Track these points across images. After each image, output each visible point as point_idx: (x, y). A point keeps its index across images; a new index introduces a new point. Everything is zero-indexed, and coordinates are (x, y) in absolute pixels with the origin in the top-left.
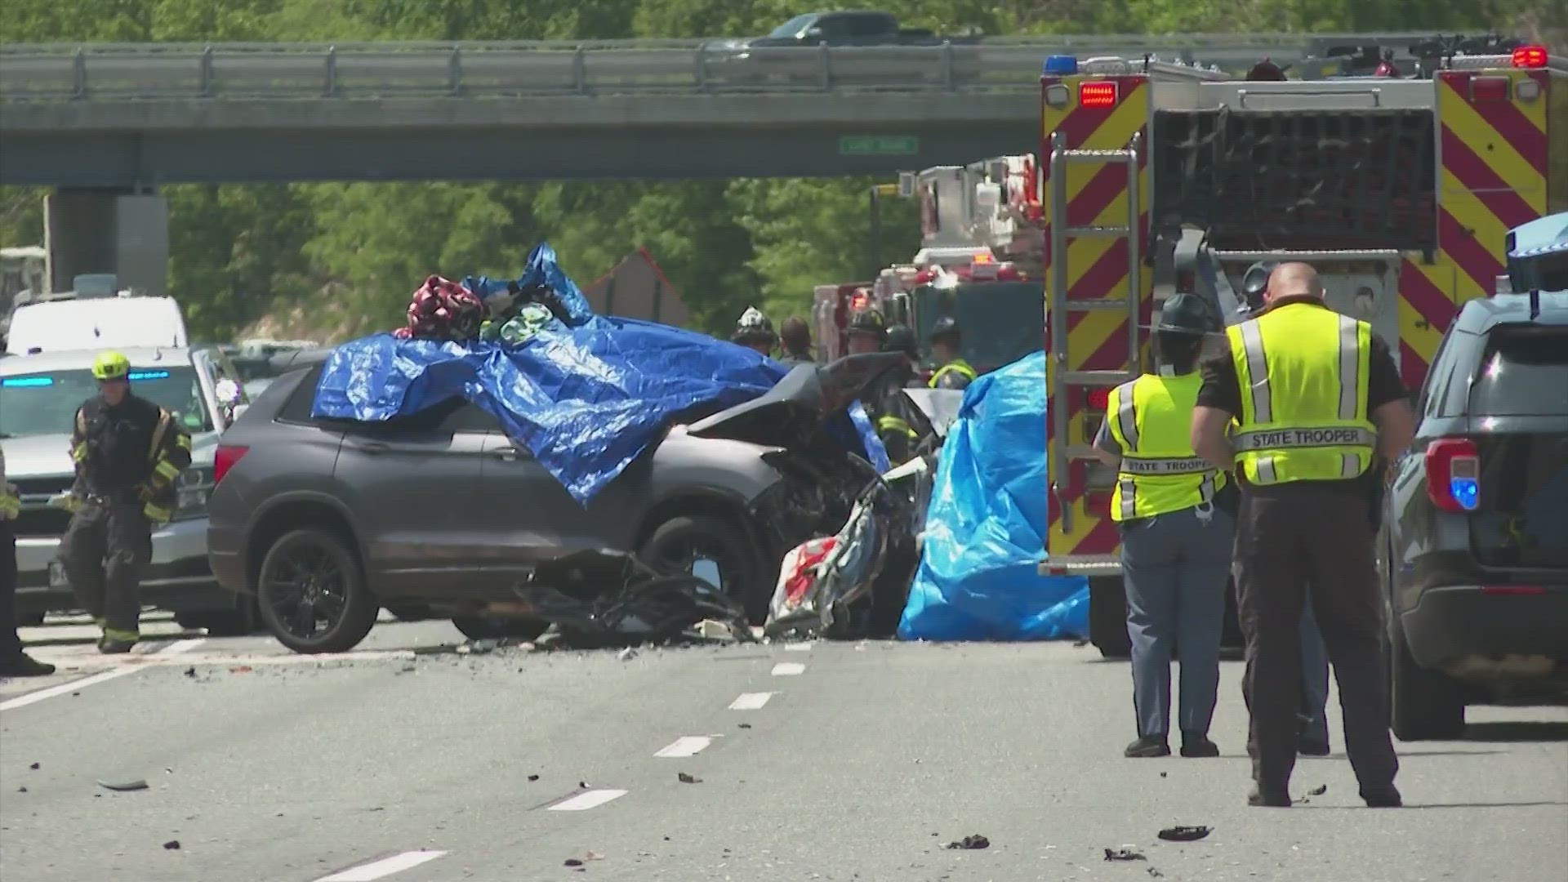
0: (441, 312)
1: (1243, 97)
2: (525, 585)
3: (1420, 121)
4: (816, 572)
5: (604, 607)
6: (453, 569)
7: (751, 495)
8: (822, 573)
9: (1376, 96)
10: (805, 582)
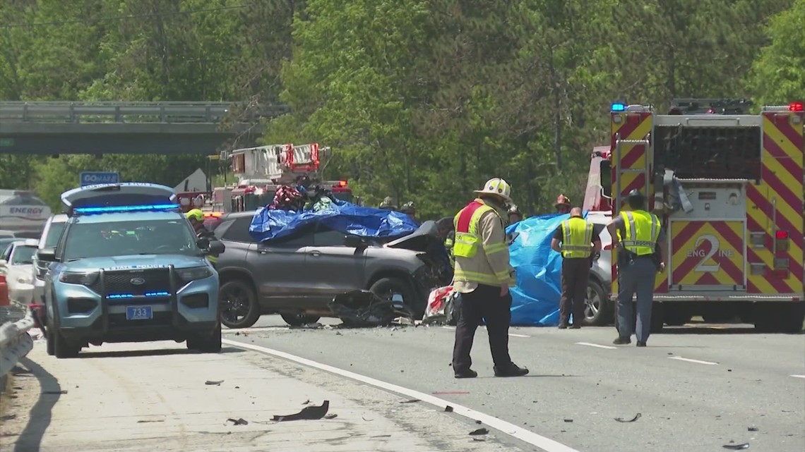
0: (287, 199)
1: (688, 121)
2: (331, 303)
3: (755, 130)
4: (445, 299)
5: (362, 312)
6: (293, 297)
7: (412, 270)
8: (448, 300)
9: (738, 121)
10: (440, 303)
